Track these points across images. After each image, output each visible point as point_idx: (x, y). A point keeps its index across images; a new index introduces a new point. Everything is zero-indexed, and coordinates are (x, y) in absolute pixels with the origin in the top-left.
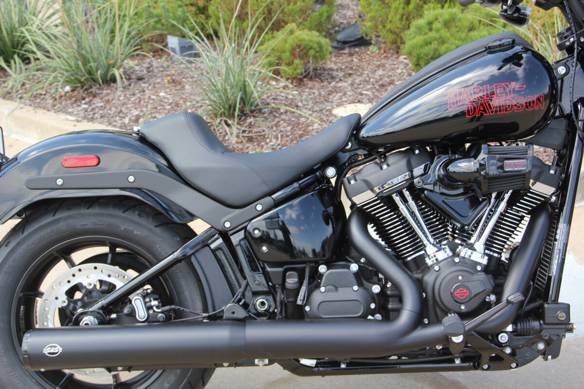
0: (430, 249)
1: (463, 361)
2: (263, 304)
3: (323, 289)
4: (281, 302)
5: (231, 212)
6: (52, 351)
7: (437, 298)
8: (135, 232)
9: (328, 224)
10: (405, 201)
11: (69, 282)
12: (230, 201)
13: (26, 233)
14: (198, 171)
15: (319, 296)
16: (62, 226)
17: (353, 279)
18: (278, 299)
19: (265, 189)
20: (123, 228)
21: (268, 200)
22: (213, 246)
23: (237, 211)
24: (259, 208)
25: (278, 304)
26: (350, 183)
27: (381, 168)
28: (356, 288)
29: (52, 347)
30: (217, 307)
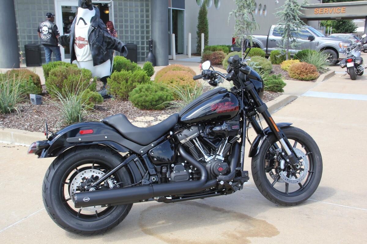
0: (206, 157)
1: (218, 193)
2: (153, 179)
3: (174, 172)
4: (160, 178)
5: (143, 147)
6: (86, 199)
7: (212, 172)
8: (105, 157)
9: (173, 150)
10: (197, 141)
11: (81, 176)
12: (142, 143)
13: (65, 159)
14: (130, 133)
15: (173, 175)
16: (78, 156)
17: (184, 168)
18: (159, 177)
19: (154, 139)
20: (101, 156)
21: (155, 142)
22: (135, 160)
23: (145, 147)
24: (152, 145)
25: (159, 179)
26: (179, 136)
27: (190, 131)
28: (185, 171)
29: (86, 198)
30: (137, 182)
